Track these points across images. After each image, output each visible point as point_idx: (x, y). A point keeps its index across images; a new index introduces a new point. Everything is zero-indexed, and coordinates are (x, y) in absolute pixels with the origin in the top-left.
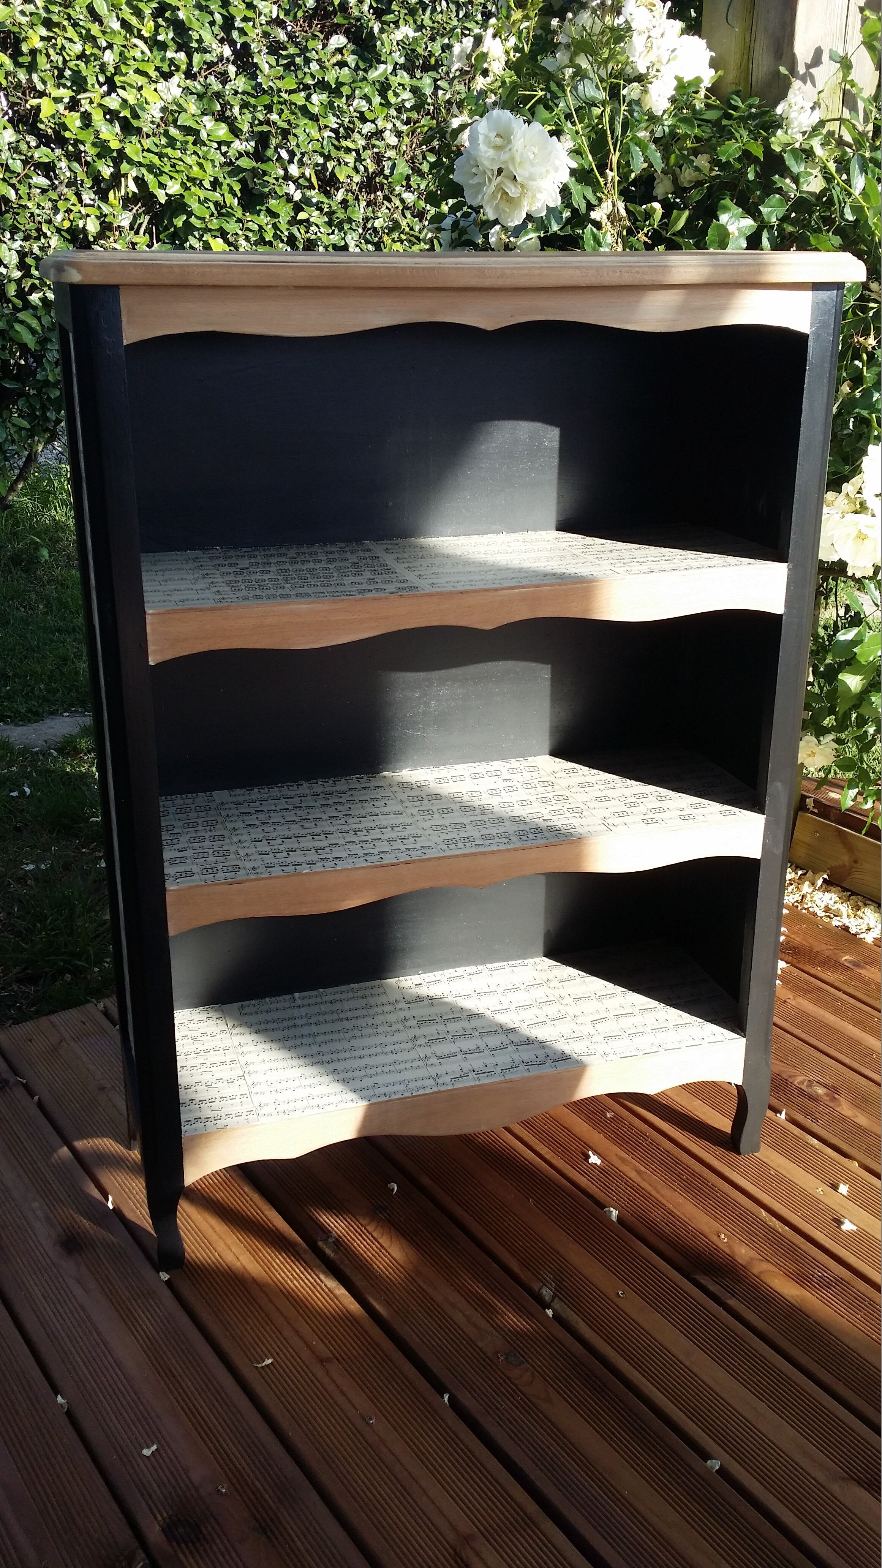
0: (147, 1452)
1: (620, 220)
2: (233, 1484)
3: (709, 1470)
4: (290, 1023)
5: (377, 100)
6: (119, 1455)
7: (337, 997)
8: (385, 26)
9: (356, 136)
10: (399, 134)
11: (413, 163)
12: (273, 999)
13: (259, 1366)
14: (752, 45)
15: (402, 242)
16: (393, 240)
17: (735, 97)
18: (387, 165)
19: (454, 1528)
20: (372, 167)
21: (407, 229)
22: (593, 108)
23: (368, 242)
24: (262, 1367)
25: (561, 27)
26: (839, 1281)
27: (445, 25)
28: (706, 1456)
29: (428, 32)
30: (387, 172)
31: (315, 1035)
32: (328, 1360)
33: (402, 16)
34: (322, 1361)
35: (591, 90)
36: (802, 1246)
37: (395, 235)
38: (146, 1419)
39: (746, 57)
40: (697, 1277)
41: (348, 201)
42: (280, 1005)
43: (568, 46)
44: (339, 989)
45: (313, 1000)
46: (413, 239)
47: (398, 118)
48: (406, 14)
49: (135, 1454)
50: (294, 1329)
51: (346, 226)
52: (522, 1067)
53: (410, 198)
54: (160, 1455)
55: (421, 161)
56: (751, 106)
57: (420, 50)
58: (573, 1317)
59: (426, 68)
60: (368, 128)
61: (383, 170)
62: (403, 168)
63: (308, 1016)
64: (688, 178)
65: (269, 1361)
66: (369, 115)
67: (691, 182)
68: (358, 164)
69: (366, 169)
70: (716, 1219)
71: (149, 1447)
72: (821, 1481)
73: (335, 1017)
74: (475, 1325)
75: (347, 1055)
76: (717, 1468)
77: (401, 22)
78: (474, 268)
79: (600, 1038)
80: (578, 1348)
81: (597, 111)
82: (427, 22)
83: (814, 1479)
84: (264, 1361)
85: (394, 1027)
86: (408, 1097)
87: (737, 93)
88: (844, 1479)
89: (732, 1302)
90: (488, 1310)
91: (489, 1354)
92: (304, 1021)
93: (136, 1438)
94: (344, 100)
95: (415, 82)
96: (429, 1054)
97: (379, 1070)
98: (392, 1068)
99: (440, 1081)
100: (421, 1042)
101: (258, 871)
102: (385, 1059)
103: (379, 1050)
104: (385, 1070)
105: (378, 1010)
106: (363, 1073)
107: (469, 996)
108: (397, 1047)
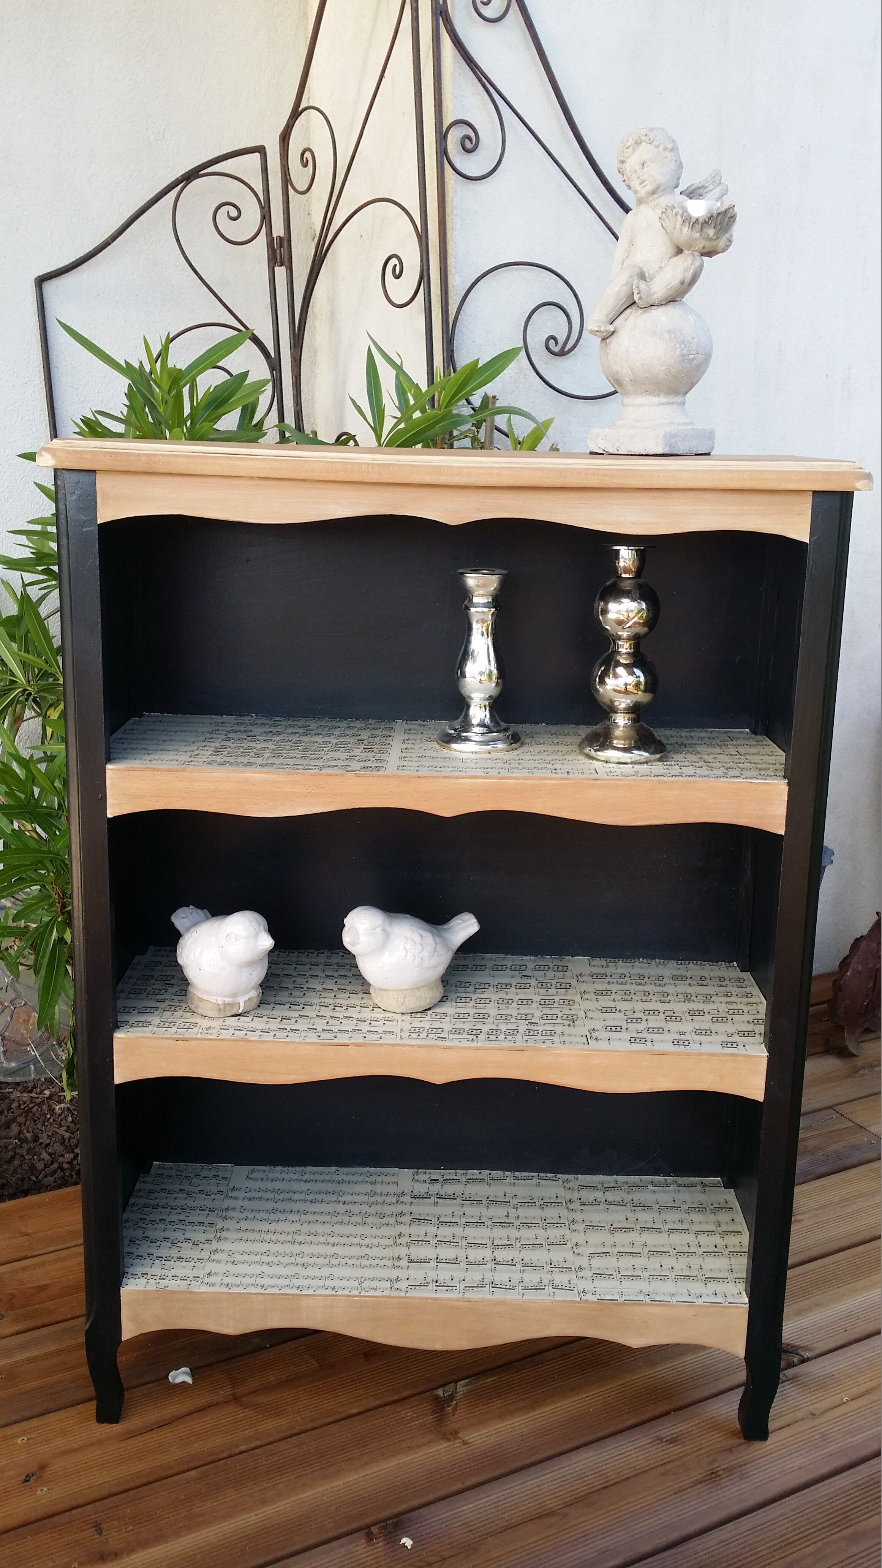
4: (287, 1196)
7: (347, 1178)
12: (285, 1169)
31: (305, 1213)
42: (288, 1177)
44: (352, 1170)
45: (322, 1177)
52: (488, 1288)
63: (309, 1192)
73: (334, 1198)
75: (323, 1239)
78: (430, 466)
79: (587, 1273)
85: (386, 1220)
86: (355, 1296)
92: (302, 1196)
96: (403, 1255)
97: (343, 1262)
98: (358, 1262)
99: (396, 1286)
100: (403, 1240)
101: (210, 1031)
102: (356, 1251)
103: (357, 1240)
104: (350, 1262)
105: (380, 1199)
106: (327, 1261)
107: (479, 1202)
108: (375, 1242)
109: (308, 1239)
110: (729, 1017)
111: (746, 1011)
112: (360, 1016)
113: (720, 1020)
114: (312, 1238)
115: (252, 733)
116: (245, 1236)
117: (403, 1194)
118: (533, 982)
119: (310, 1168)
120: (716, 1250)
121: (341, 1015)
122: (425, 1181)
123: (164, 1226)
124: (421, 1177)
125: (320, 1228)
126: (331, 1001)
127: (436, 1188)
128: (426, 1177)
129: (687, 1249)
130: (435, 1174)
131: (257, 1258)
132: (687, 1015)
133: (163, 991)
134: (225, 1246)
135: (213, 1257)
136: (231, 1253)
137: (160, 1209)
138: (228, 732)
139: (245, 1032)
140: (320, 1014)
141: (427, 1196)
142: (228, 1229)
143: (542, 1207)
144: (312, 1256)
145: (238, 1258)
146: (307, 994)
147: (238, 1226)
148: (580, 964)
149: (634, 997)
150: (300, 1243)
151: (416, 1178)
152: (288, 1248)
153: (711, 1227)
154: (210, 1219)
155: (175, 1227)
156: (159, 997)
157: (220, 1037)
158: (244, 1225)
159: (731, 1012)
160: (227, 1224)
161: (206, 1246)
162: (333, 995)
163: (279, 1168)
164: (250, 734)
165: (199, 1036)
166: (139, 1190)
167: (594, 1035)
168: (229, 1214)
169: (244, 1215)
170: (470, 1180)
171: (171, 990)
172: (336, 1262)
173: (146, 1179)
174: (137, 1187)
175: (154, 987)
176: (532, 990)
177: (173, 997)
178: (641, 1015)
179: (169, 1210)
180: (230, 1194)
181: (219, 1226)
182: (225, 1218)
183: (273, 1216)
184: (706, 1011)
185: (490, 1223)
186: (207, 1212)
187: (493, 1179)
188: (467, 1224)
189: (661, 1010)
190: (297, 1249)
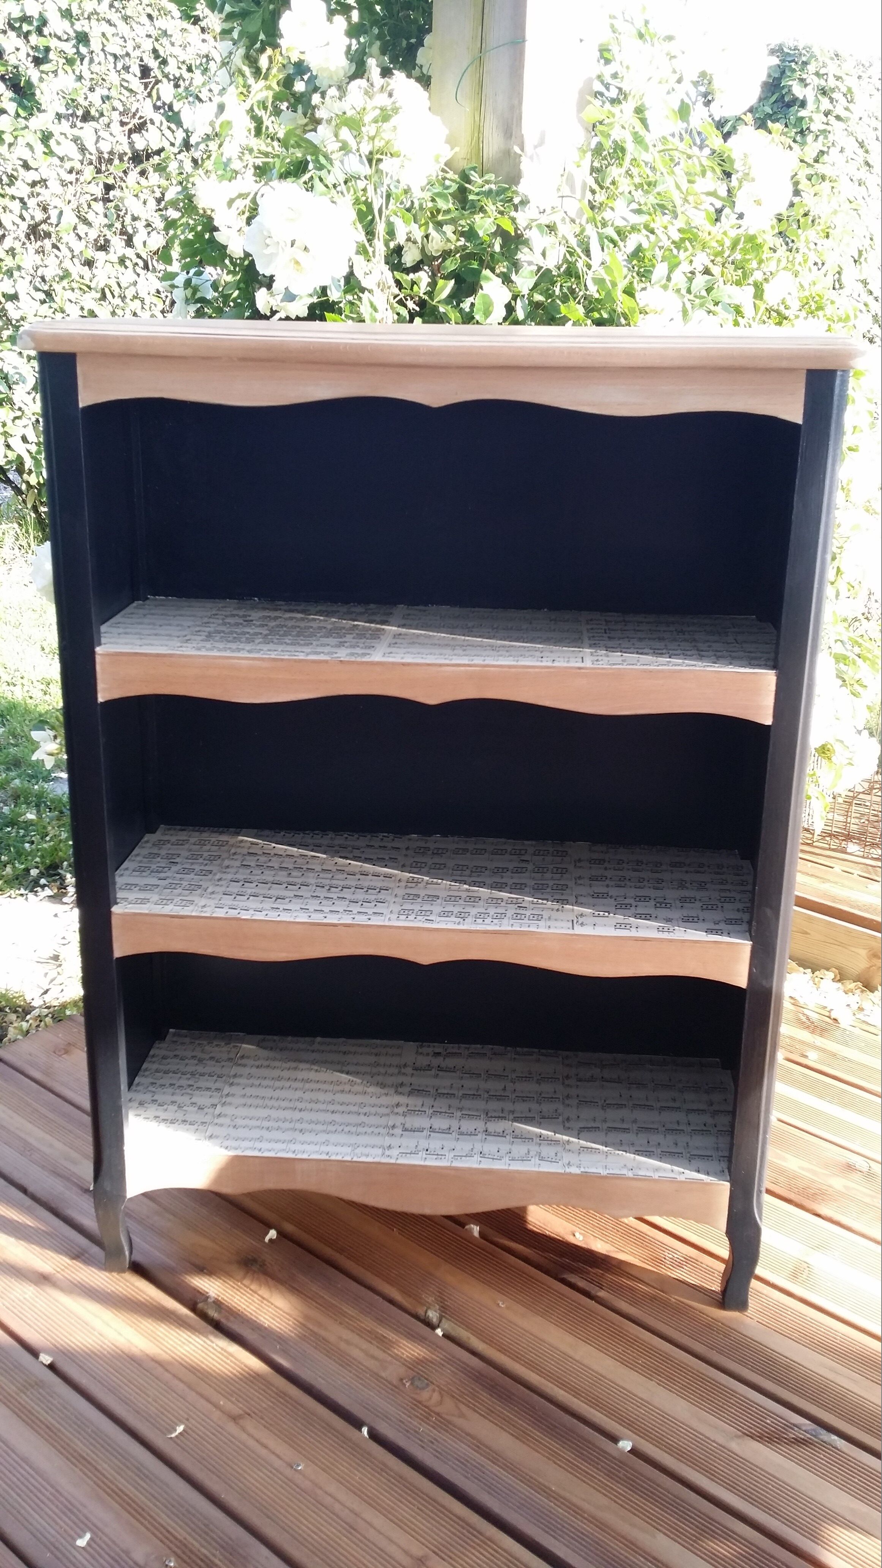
0: (81, 1542)
1: (389, 288)
2: (179, 1557)
3: (621, 1451)
5: (40, 148)
6: (52, 1553)
8: (44, 76)
9: (18, 183)
10: (64, 184)
11: (79, 212)
12: (295, 1039)
13: (173, 1435)
14: (482, 125)
15: (73, 290)
16: (64, 288)
17: (472, 172)
18: (54, 214)
19: (406, 1552)
20: (39, 216)
21: (78, 279)
22: (358, 181)
23: (37, 289)
24: (177, 1436)
25: (323, 103)
26: (688, 1259)
27: (104, 77)
28: (615, 1439)
29: (88, 84)
30: (53, 220)
32: (240, 1417)
33: (60, 65)
34: (235, 1419)
35: (355, 165)
36: (648, 1233)
37: (65, 283)
38: (69, 1510)
39: (476, 135)
40: (565, 1276)
41: (14, 249)
42: (297, 1046)
43: (329, 121)
44: (360, 1041)
45: (329, 1048)
46: (83, 287)
47: (61, 167)
48: (64, 64)
49: (69, 1547)
50: (198, 1393)
51: (16, 274)
53: (78, 247)
54: (95, 1542)
55: (86, 210)
56: (487, 182)
57: (81, 100)
58: (462, 1334)
59: (87, 117)
60: (32, 176)
61: (49, 218)
62: (70, 219)
64: (436, 248)
65: (180, 1429)
66: (32, 163)
67: (437, 251)
68: (24, 212)
69: (33, 218)
70: (568, 1220)
71: (81, 1537)
72: (720, 1442)
74: (373, 1357)
75: (323, 1107)
76: (629, 1449)
77: (60, 71)
80: (475, 1362)
81: (361, 184)
82: (87, 74)
83: (714, 1441)
84: (176, 1430)
85: (386, 1090)
86: (347, 1162)
87: (474, 169)
88: (738, 1437)
89: (602, 1294)
90: (383, 1343)
91: (395, 1383)
93: (65, 1531)
94: (6, 146)
95: (76, 132)
96: (398, 1124)
97: (340, 1129)
98: (353, 1129)
99: (387, 1153)
100: (400, 1110)
101: (205, 909)
102: (354, 1119)
103: (355, 1109)
104: (347, 1129)
105: (382, 1070)
106: (324, 1127)
107: (479, 1075)
108: (373, 1110)
109: (309, 1106)
110: (720, 905)
111: (737, 899)
112: (353, 897)
113: (710, 907)
114: (313, 1105)
115: (250, 618)
116: (250, 1101)
117: (405, 1066)
118: (530, 867)
119: (319, 1039)
120: (705, 1128)
121: (335, 896)
122: (428, 1054)
123: (173, 1090)
124: (425, 1050)
125: (322, 1096)
126: (327, 882)
127: (436, 1061)
128: (430, 1050)
129: (676, 1127)
130: (438, 1048)
131: (258, 1123)
132: (678, 902)
133: (166, 869)
134: (229, 1110)
135: (216, 1121)
136: (234, 1117)
137: (171, 1075)
138: (226, 616)
139: (238, 911)
140: (315, 894)
141: (429, 1067)
142: (233, 1095)
143: (538, 1082)
144: (311, 1122)
145: (240, 1122)
146: (305, 874)
147: (243, 1092)
148: (580, 849)
149: (628, 883)
150: (301, 1110)
151: (420, 1050)
152: (288, 1114)
153: (702, 1106)
154: (218, 1085)
155: (184, 1091)
156: (162, 875)
157: (214, 915)
158: (249, 1091)
159: (723, 899)
160: (234, 1090)
161: (211, 1110)
162: (330, 876)
163: (290, 1038)
164: (248, 618)
165: (194, 914)
166: (153, 1056)
167: (581, 920)
168: (236, 1080)
169: (251, 1081)
170: (471, 1055)
171: (175, 868)
172: (333, 1128)
173: (161, 1045)
174: (152, 1053)
175: (158, 865)
176: (527, 874)
177: (175, 875)
178: (632, 901)
179: (179, 1075)
180: (240, 1062)
181: (226, 1091)
182: (232, 1084)
183: (278, 1084)
184: (698, 898)
185: (486, 1095)
186: (215, 1078)
187: (495, 1054)
188: (465, 1096)
189: (653, 896)
190: (297, 1115)
